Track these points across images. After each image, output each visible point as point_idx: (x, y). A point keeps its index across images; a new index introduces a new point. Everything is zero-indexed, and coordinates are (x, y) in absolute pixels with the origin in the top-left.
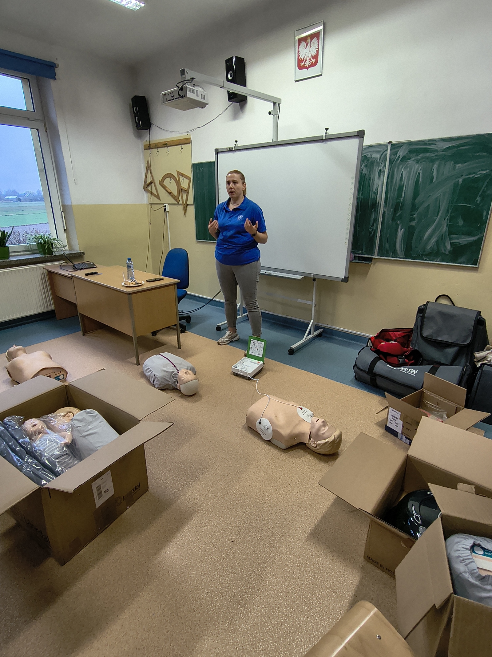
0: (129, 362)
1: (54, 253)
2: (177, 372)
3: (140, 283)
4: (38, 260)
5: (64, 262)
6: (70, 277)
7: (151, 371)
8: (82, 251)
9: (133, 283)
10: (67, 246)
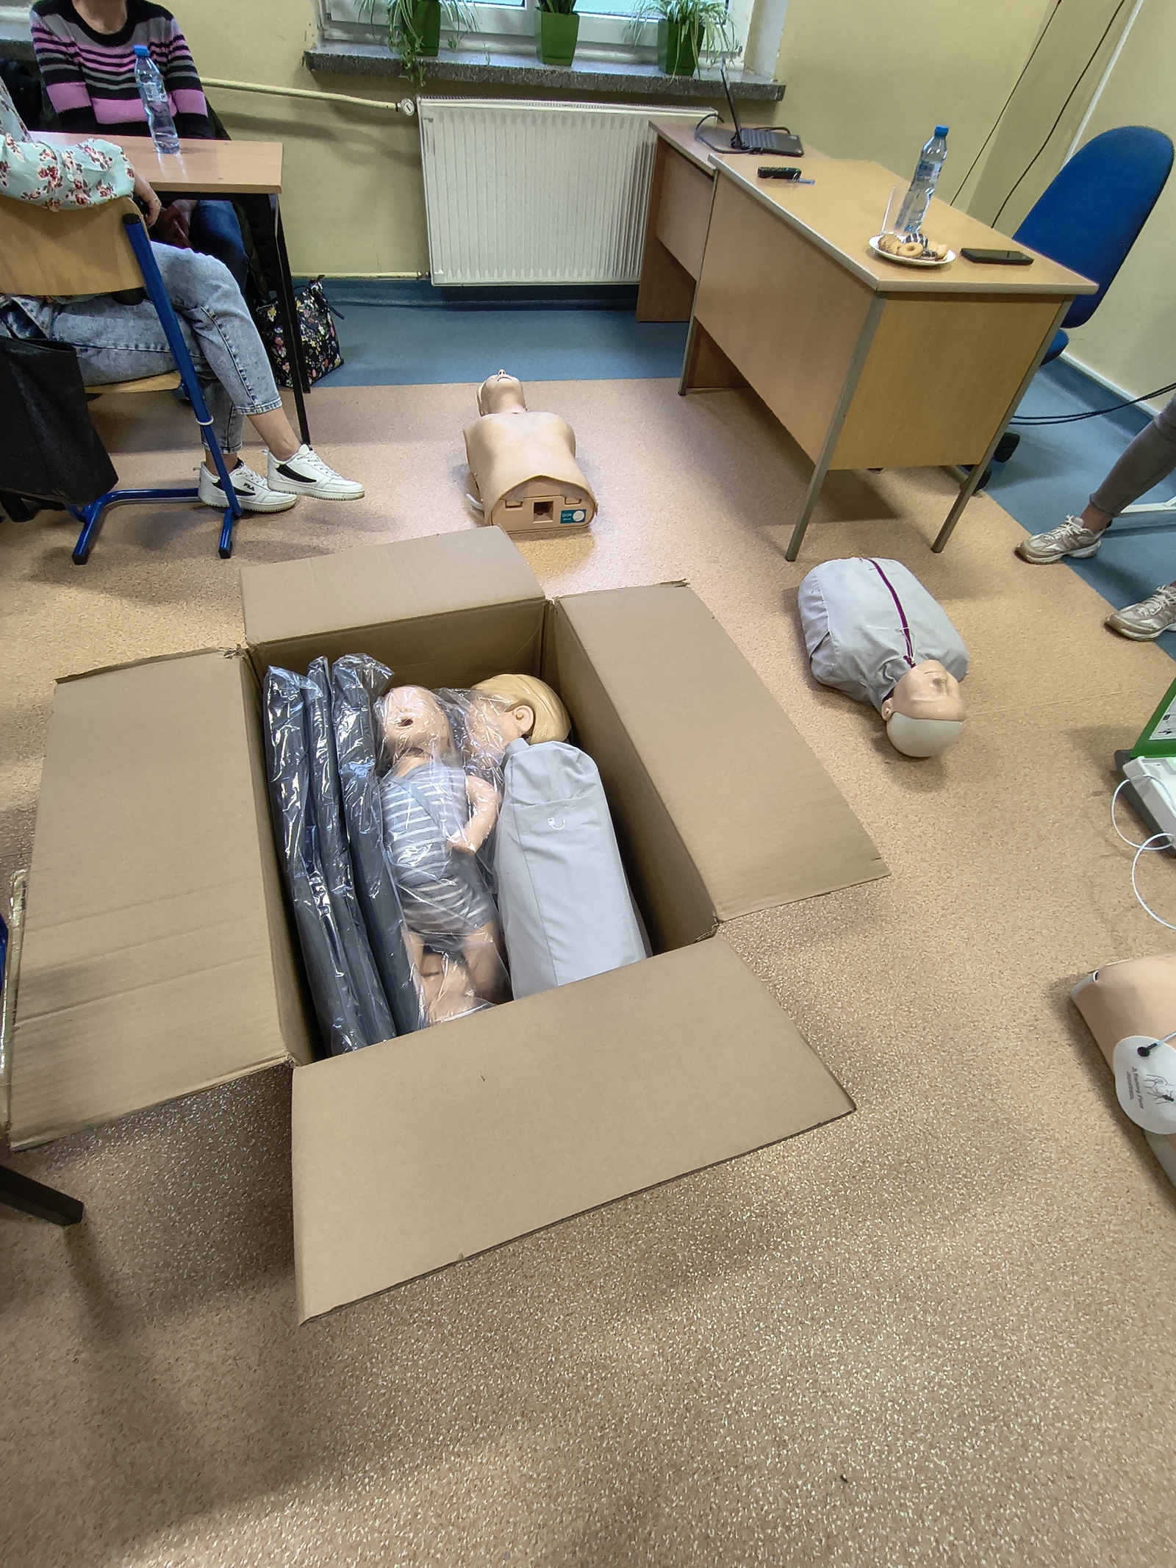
0: (768, 540)
1: (696, 71)
2: (905, 657)
3: (940, 253)
4: (645, 89)
5: (714, 115)
6: (711, 173)
7: (823, 614)
8: (779, 83)
9: (912, 249)
10: (743, 54)
